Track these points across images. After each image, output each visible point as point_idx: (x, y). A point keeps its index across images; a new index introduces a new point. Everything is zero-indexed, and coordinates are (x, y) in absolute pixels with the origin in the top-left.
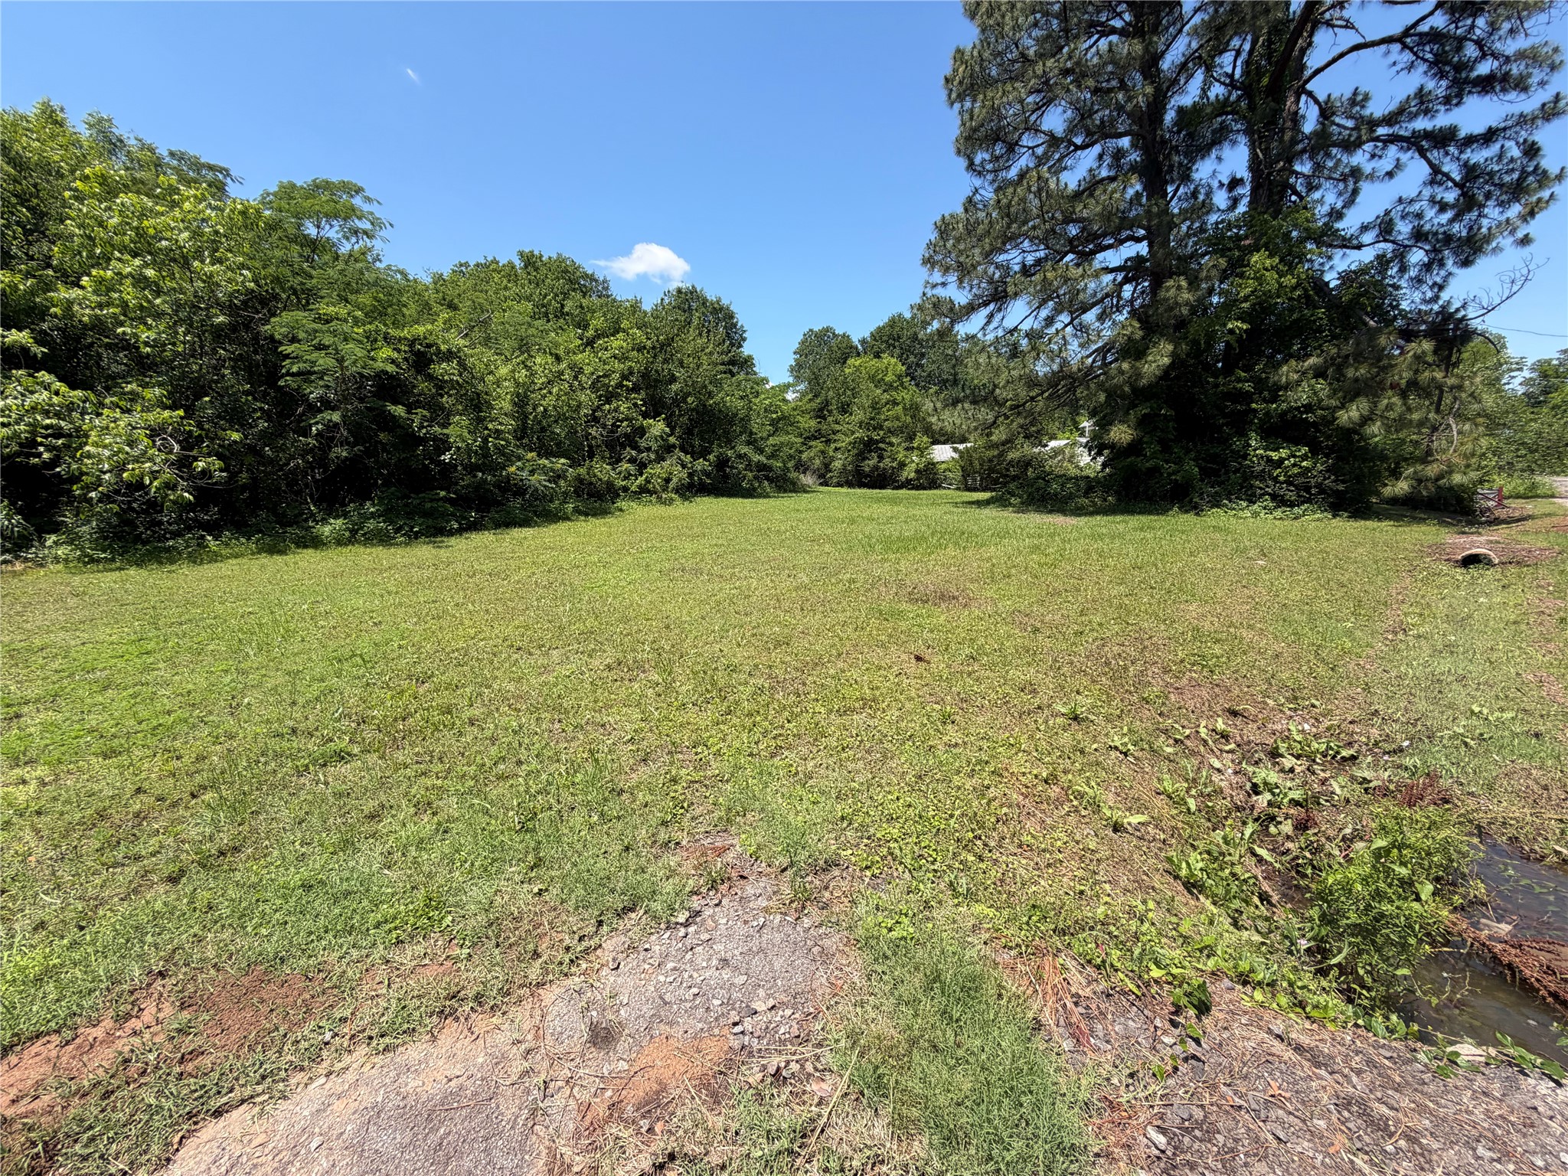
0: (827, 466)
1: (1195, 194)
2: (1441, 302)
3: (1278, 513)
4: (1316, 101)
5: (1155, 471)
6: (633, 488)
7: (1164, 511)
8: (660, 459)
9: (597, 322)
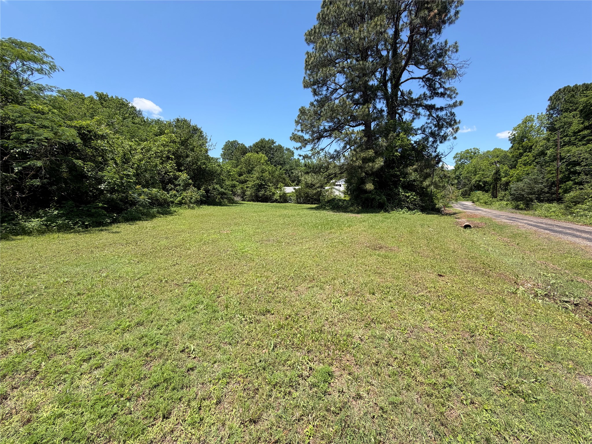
0: (244, 193)
6: (176, 202)
7: (379, 212)
8: (185, 190)
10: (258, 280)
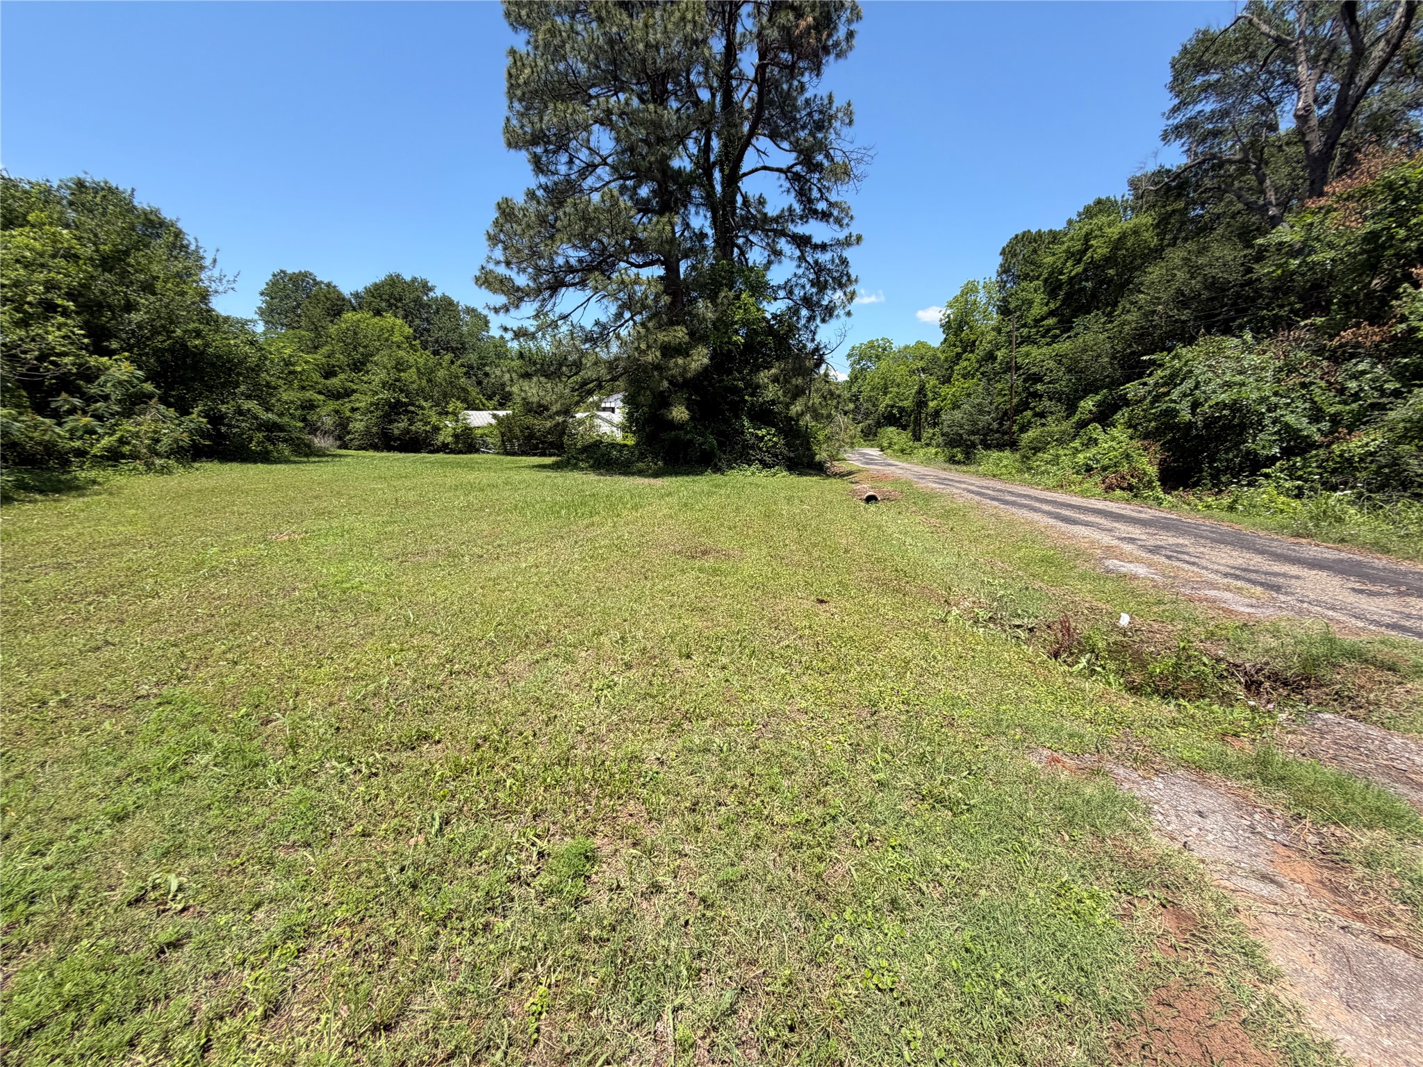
0: (343, 428)
10: (391, 660)
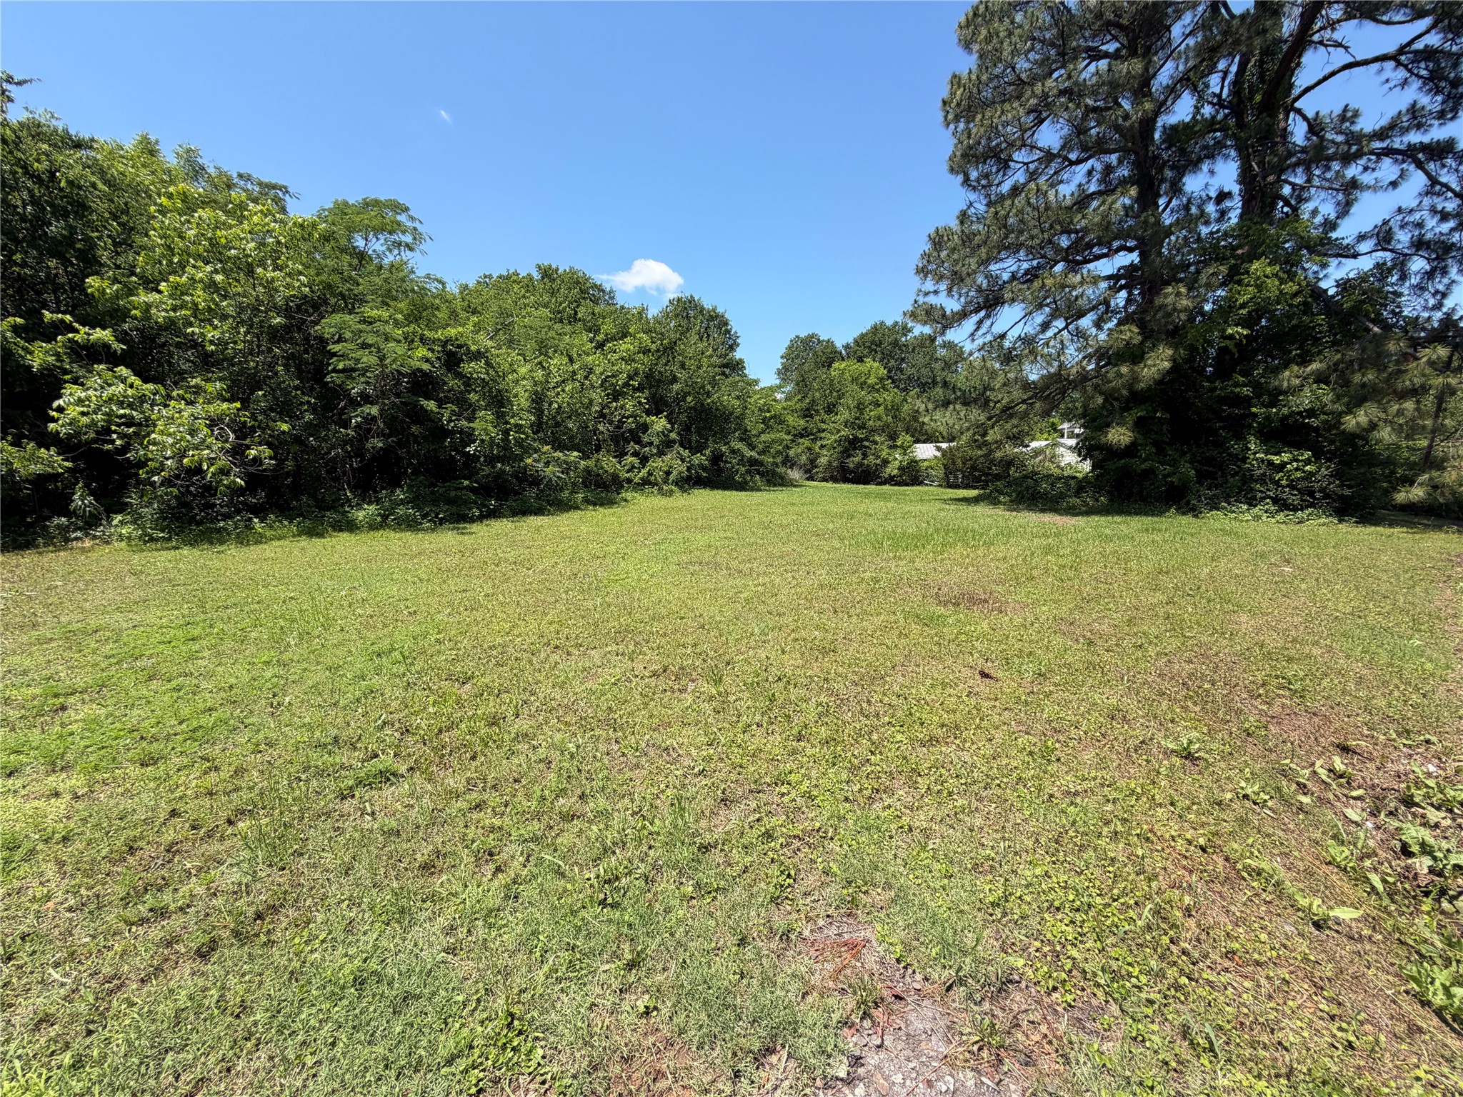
0: (813, 462)
1: (1187, 208)
2: (1445, 310)
3: (1281, 517)
4: (1305, 118)
5: (1150, 472)
6: (637, 480)
7: (1160, 513)
8: (661, 453)
9: (608, 327)
